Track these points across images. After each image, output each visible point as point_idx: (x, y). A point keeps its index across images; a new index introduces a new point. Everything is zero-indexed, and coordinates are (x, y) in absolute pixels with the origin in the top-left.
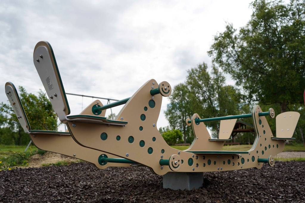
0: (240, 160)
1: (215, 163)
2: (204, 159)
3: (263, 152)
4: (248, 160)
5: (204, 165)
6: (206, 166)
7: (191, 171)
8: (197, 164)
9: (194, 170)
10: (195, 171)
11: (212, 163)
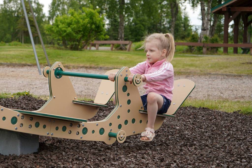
0: (80, 130)
1: (44, 127)
2: (32, 120)
3: (120, 127)
4: (93, 132)
5: (31, 126)
6: (32, 127)
7: (14, 130)
8: (22, 124)
9: (16, 129)
10: (17, 131)
11: (41, 126)
